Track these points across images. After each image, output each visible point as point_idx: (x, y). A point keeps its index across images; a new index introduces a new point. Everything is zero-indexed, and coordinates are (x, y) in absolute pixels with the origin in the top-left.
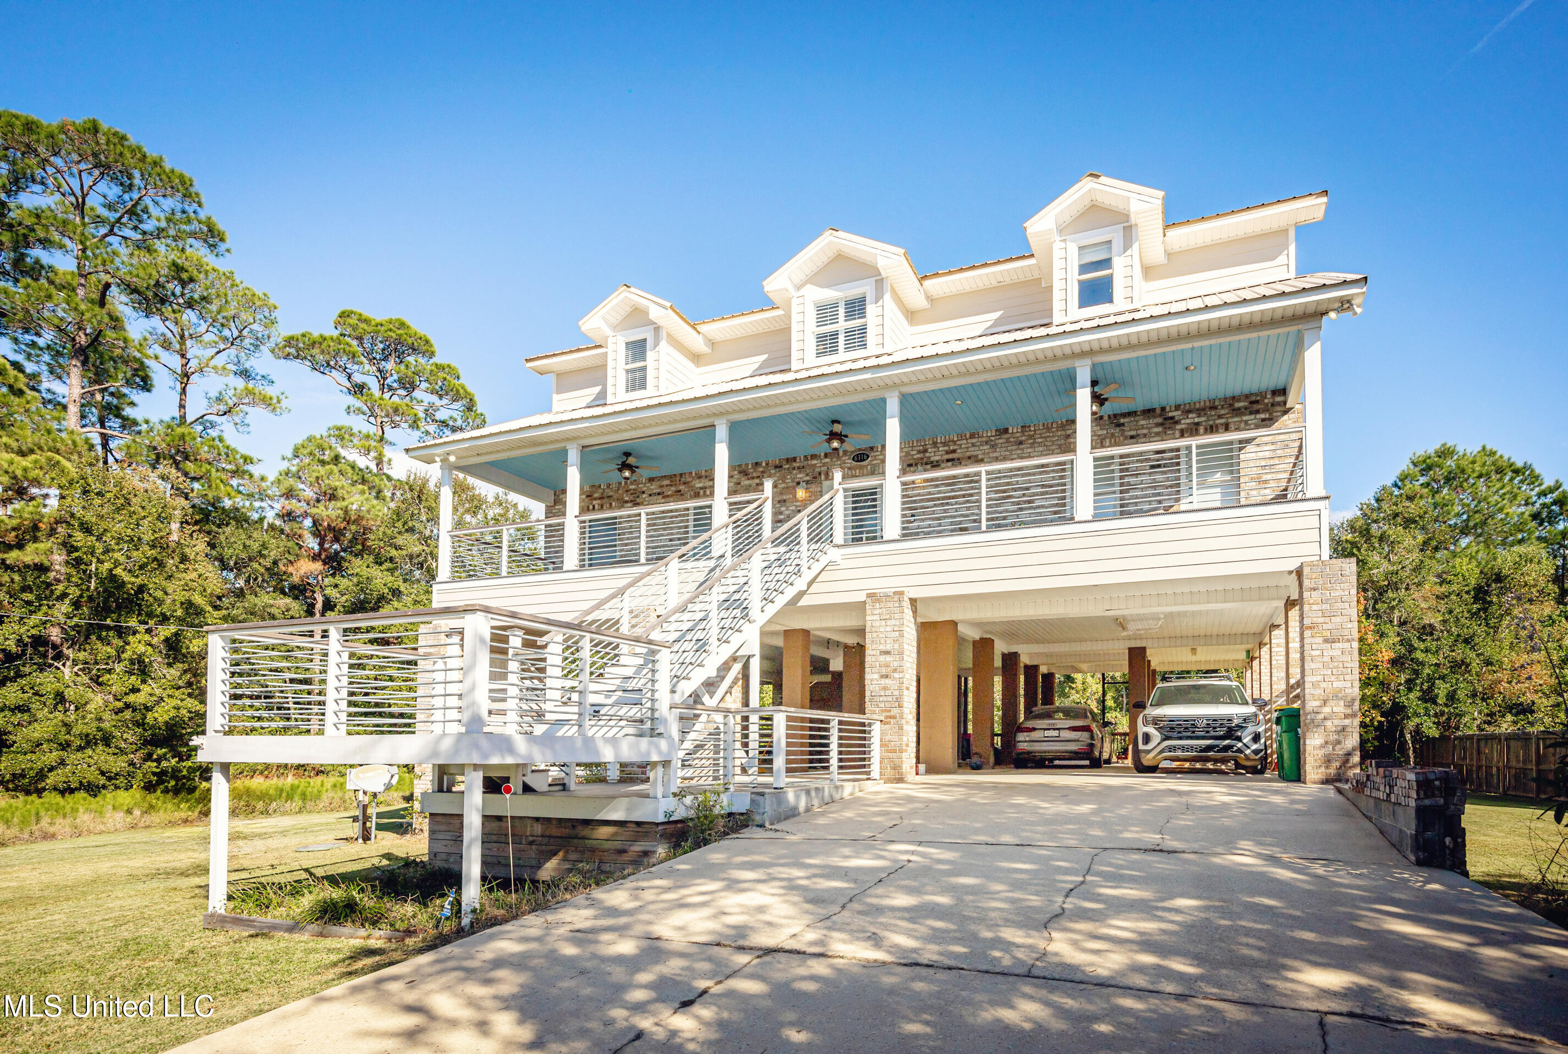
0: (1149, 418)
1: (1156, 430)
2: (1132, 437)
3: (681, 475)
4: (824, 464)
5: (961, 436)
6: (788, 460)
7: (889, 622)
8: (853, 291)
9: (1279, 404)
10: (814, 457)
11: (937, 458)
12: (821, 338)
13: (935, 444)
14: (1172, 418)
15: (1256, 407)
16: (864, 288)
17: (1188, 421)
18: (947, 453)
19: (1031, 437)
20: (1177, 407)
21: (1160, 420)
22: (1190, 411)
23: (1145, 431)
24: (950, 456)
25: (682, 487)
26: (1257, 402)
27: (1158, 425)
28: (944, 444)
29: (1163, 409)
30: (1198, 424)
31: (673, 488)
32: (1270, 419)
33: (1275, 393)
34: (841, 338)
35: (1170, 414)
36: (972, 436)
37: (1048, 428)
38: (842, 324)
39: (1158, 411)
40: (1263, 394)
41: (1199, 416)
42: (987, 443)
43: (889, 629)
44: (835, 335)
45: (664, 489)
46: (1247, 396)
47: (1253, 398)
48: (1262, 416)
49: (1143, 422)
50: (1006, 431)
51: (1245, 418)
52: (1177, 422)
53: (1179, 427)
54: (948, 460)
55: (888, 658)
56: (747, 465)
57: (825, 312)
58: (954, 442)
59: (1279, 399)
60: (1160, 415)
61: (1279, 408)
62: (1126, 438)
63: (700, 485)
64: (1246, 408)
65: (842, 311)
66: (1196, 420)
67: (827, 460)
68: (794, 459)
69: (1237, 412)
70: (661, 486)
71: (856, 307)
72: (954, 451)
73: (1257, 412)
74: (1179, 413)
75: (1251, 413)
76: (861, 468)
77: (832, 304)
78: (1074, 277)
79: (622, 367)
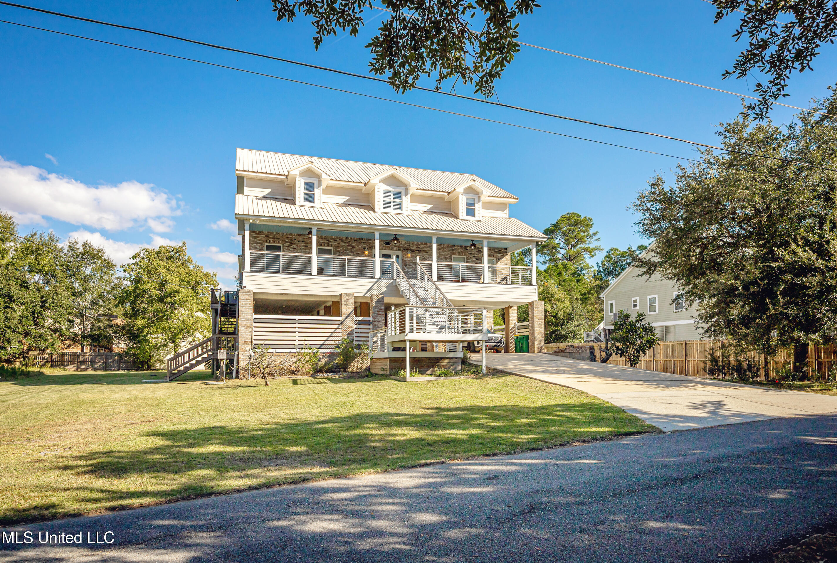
5: (421, 243)
8: (398, 190)
9: (505, 253)
11: (414, 249)
12: (385, 202)
16: (402, 190)
18: (417, 248)
21: (478, 251)
23: (474, 253)
28: (416, 245)
34: (392, 204)
38: (392, 200)
39: (477, 248)
44: (390, 202)
46: (498, 248)
47: (500, 250)
48: (502, 255)
51: (498, 255)
54: (417, 250)
57: (386, 193)
62: (469, 254)
65: (392, 195)
69: (496, 252)
70: (304, 239)
71: (398, 195)
73: (500, 253)
76: (387, 247)
77: (389, 192)
78: (465, 206)
79: (303, 191)
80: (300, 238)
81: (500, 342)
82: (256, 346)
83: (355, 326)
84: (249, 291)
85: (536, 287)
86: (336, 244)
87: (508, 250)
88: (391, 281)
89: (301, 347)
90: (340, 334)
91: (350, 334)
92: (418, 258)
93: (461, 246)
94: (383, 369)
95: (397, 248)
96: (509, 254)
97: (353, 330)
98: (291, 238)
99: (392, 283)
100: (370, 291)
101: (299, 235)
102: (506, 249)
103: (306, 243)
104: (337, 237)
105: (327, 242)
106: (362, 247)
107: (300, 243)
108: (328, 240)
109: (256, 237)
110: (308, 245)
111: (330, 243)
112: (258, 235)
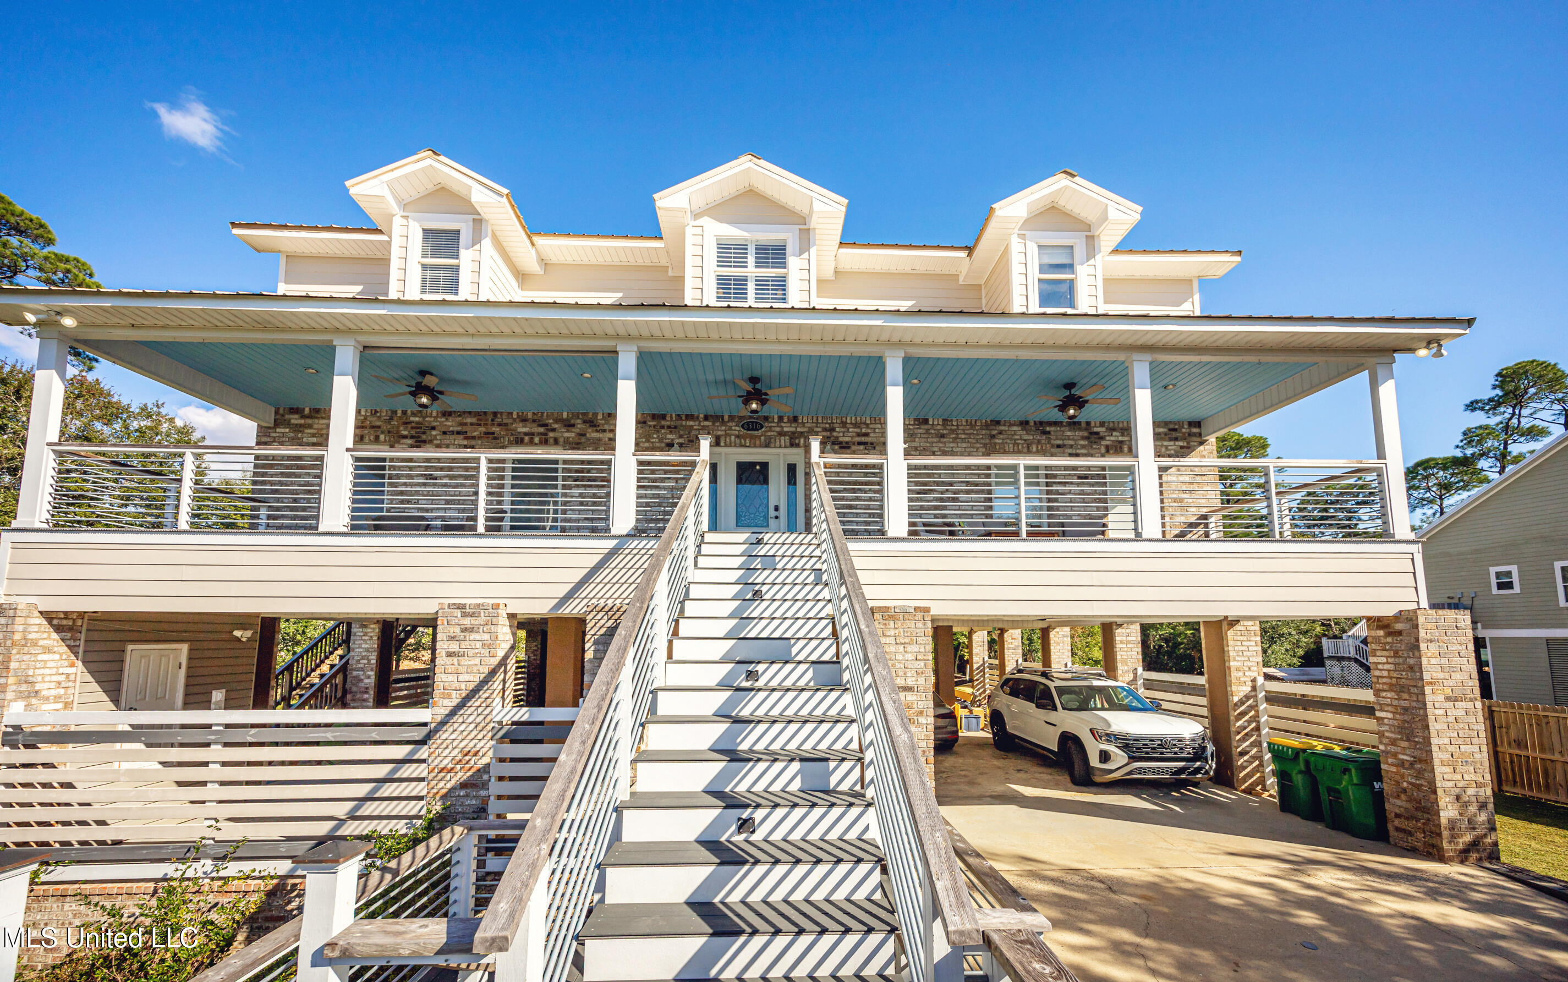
0: (1075, 430)
1: (1082, 442)
2: (1059, 446)
3: (495, 414)
4: (704, 427)
6: (656, 416)
7: (909, 648)
8: (771, 235)
9: (1194, 435)
10: (690, 417)
11: (847, 439)
12: (723, 281)
13: (844, 424)
14: (1097, 433)
15: (1174, 434)
16: (785, 235)
17: (1112, 438)
18: (859, 435)
19: (952, 431)
20: (1102, 424)
21: (1086, 434)
22: (1114, 429)
23: (1071, 442)
24: (863, 439)
25: (496, 429)
26: (1175, 430)
27: (1083, 438)
28: (855, 425)
29: (1088, 423)
30: (1121, 442)
31: (482, 429)
32: (1188, 448)
33: (1191, 424)
34: (752, 285)
35: (1096, 430)
37: (972, 425)
38: (751, 270)
39: (1084, 425)
40: (1180, 423)
41: (1123, 435)
43: (909, 657)
44: (741, 281)
47: (1172, 426)
48: (1181, 443)
49: (1069, 433)
50: (926, 421)
51: (1166, 443)
52: (1102, 438)
53: (1104, 443)
54: (860, 443)
55: (910, 697)
56: (595, 414)
57: (730, 252)
58: (867, 425)
59: (1195, 430)
60: (1086, 429)
61: (1194, 439)
62: (1053, 446)
63: (524, 430)
64: (1166, 434)
65: (751, 255)
66: (1120, 438)
67: (707, 423)
68: (663, 417)
70: (462, 424)
71: (773, 255)
72: (866, 435)
73: (1176, 439)
74: (1104, 429)
75: (1170, 440)
76: (752, 437)
77: (742, 248)
78: (1034, 275)
80: (451, 424)
81: (1199, 754)
85: (1416, 550)
86: (571, 435)
92: (815, 446)
93: (1024, 424)
95: (785, 440)
96: (1212, 439)
98: (418, 426)
100: (585, 591)
102: (1196, 424)
103: (466, 438)
104: (577, 416)
105: (542, 430)
106: (661, 441)
107: (449, 439)
108: (545, 425)
109: (301, 425)
110: (473, 442)
111: (551, 434)
112: (309, 421)
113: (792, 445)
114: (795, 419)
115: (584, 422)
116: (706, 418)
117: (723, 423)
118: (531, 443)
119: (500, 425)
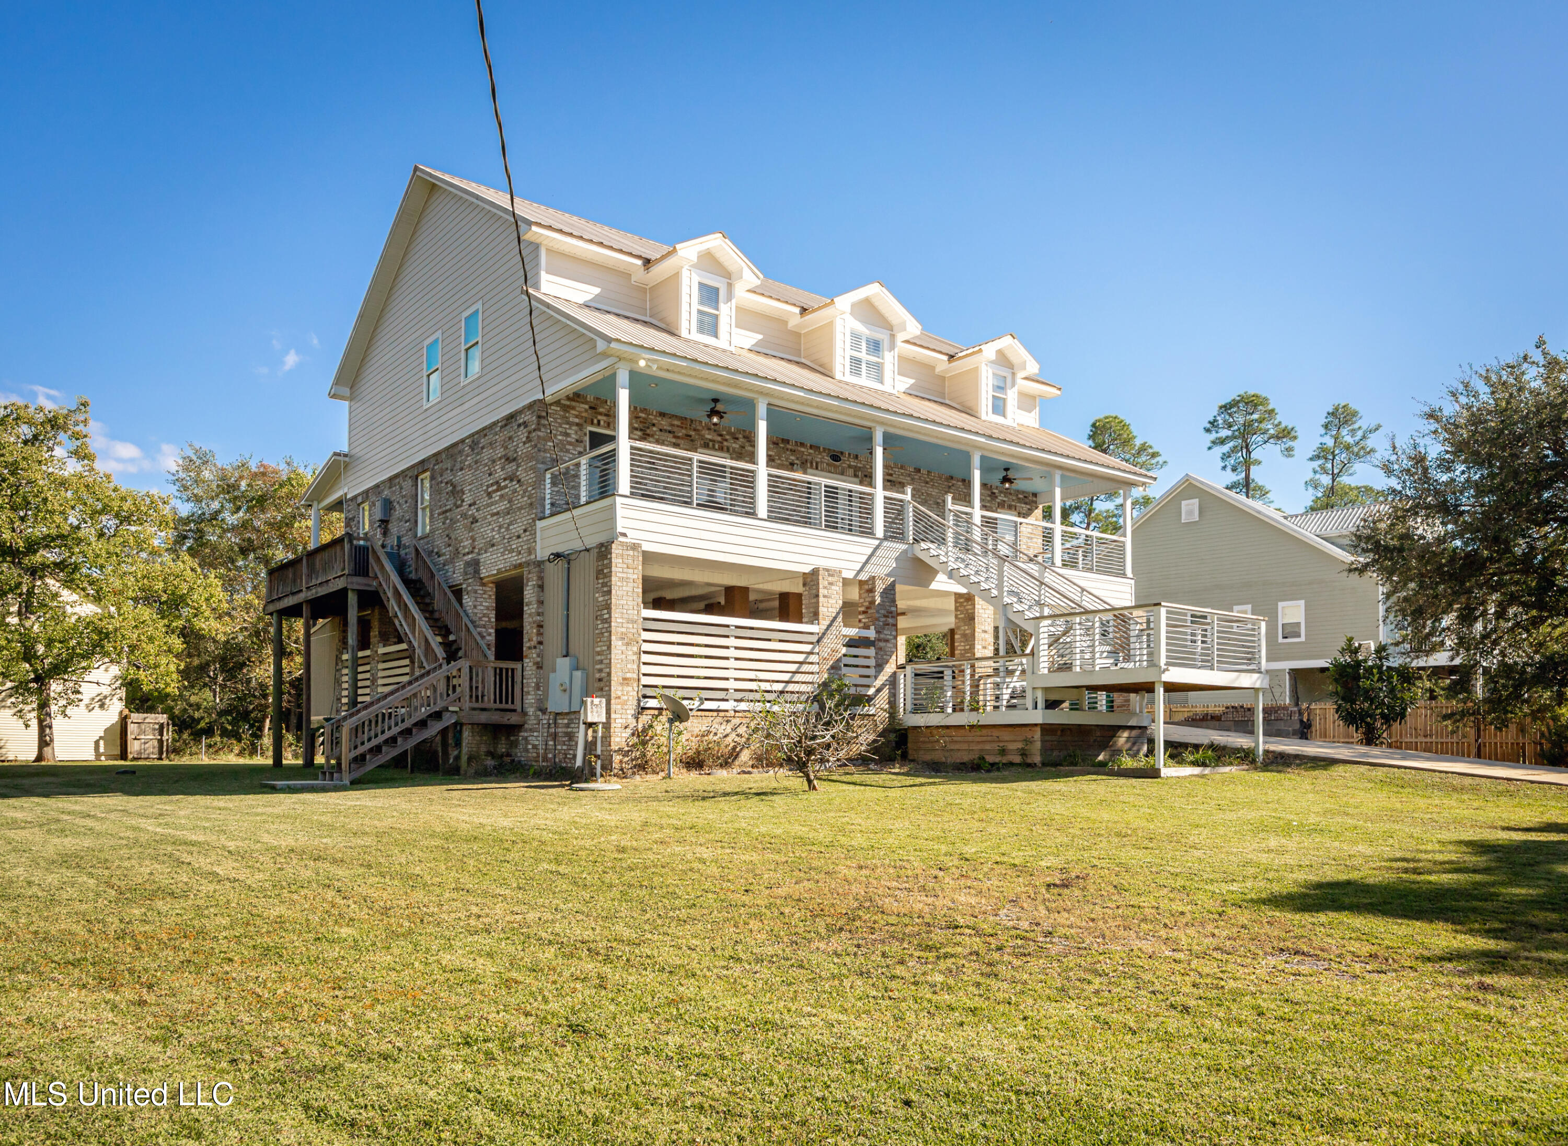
0: (985, 490)
1: (988, 498)
4: (810, 454)
6: (783, 440)
8: (876, 334)
9: (1035, 502)
10: (802, 444)
12: (852, 359)
14: (995, 494)
15: (1026, 500)
16: (882, 336)
17: (1001, 498)
20: (997, 488)
21: (990, 493)
22: (1002, 493)
25: (692, 433)
26: (1026, 498)
27: (989, 496)
30: (1004, 501)
31: (684, 431)
32: (1031, 510)
34: (864, 366)
36: (902, 467)
38: (864, 355)
39: (989, 487)
40: (1030, 494)
41: (1005, 497)
42: (909, 475)
44: (861, 361)
45: (675, 429)
46: (1023, 492)
48: (1028, 507)
51: (1023, 506)
52: (997, 497)
53: (997, 500)
57: (856, 338)
61: (1034, 505)
64: (1023, 500)
65: (864, 345)
68: (788, 442)
69: (1018, 500)
70: (672, 425)
71: (875, 346)
72: (891, 475)
73: (1027, 504)
76: (836, 467)
77: (861, 337)
78: (991, 393)
79: (696, 306)
80: (664, 423)
82: (649, 692)
83: (844, 650)
84: (635, 547)
85: (1133, 582)
86: (736, 448)
87: (1039, 499)
88: (904, 547)
89: (739, 695)
90: (815, 668)
91: (835, 668)
94: (1003, 752)
95: (851, 471)
96: (1040, 506)
97: (839, 660)
99: (905, 552)
100: (868, 567)
101: (663, 415)
102: (1035, 495)
103: (675, 437)
104: (739, 431)
105: (719, 439)
106: (787, 459)
107: (665, 436)
108: (721, 435)
109: (568, 407)
110: (679, 441)
111: (725, 443)
112: (574, 404)
113: (856, 476)
114: (856, 457)
115: (744, 437)
116: (811, 447)
117: (820, 453)
118: (714, 448)
119: (695, 430)
